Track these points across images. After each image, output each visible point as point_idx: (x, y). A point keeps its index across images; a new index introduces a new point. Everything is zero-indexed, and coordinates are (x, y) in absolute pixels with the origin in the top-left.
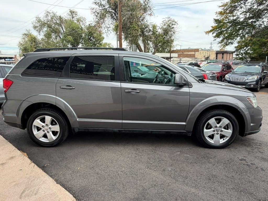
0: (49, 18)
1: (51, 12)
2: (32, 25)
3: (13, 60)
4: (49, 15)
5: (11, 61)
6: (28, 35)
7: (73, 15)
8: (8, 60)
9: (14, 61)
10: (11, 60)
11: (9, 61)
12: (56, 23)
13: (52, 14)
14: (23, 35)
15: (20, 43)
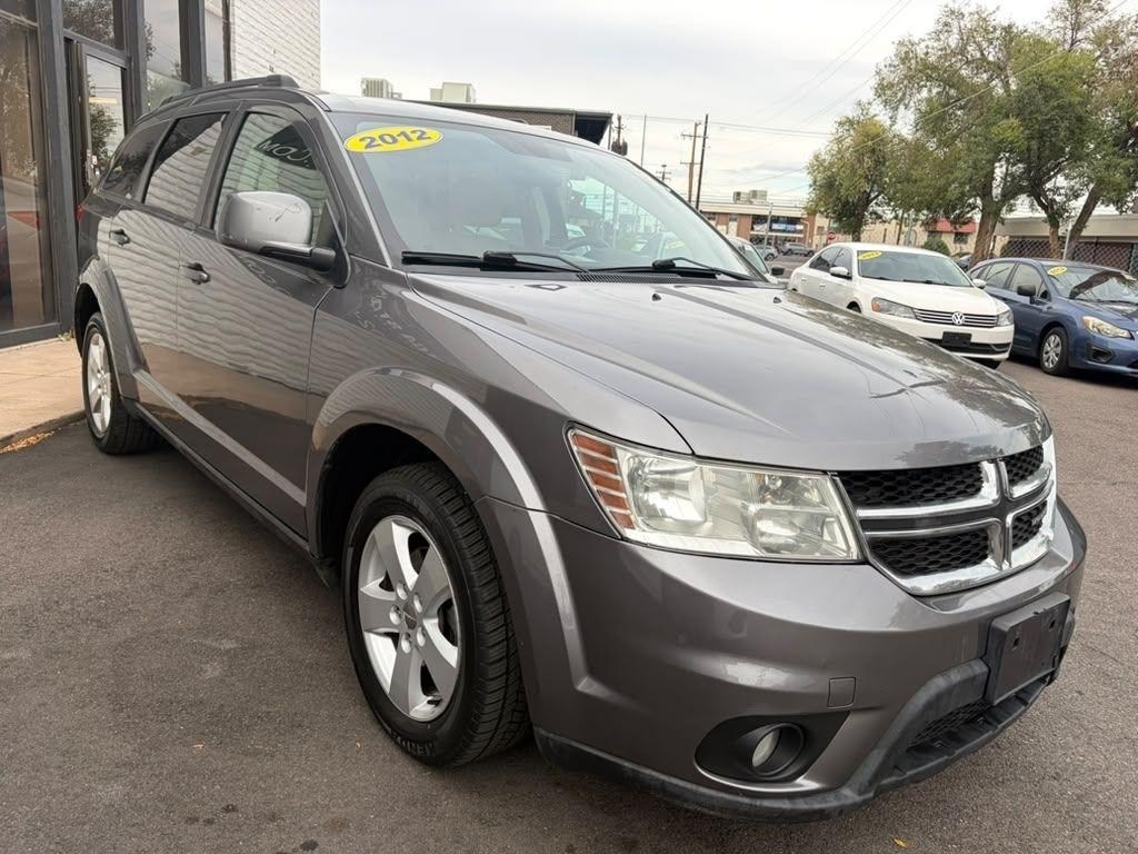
0: (953, 41)
1: (966, 11)
2: (874, 82)
3: (799, 227)
4: (955, 23)
5: (789, 232)
6: (858, 122)
7: (1078, 14)
8: (782, 227)
9: (800, 232)
10: (790, 227)
11: (784, 231)
12: (981, 63)
13: (967, 23)
14: (840, 123)
15: (817, 157)
